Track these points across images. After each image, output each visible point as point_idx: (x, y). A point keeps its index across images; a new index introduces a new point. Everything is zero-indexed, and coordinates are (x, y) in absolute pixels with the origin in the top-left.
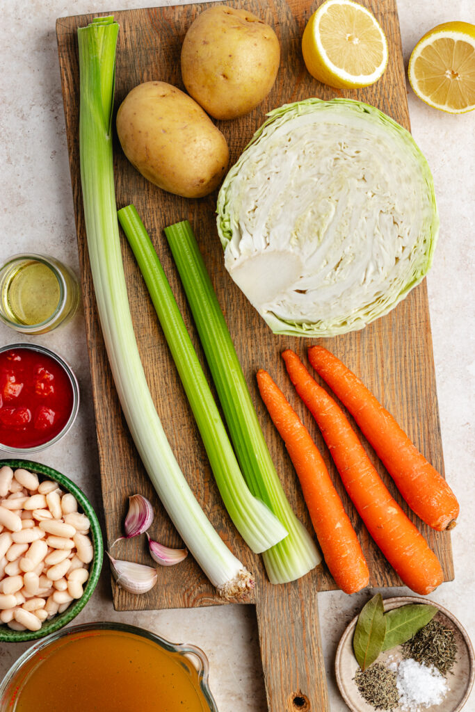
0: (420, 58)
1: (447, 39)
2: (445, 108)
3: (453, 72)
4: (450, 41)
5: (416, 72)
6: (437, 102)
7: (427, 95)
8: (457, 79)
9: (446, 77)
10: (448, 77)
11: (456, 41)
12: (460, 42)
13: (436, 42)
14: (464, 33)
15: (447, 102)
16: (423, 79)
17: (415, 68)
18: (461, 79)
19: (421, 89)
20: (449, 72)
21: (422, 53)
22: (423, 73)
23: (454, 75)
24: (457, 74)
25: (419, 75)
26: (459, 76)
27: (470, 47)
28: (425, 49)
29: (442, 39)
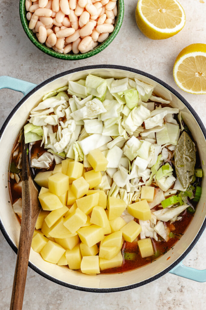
0: (178, 72)
1: (190, 57)
2: (202, 92)
3: (199, 73)
4: (191, 58)
5: (179, 80)
6: (196, 91)
7: (190, 89)
8: (203, 75)
9: (196, 77)
10: (197, 76)
11: (195, 57)
12: (197, 57)
13: (184, 61)
14: (198, 51)
15: (201, 89)
16: (184, 82)
17: (178, 78)
18: (205, 75)
19: (185, 87)
20: (197, 74)
21: (178, 69)
22: (183, 79)
23: (200, 74)
24: (202, 73)
25: (181, 80)
26: (203, 74)
27: (203, 57)
28: (179, 67)
29: (187, 58)
